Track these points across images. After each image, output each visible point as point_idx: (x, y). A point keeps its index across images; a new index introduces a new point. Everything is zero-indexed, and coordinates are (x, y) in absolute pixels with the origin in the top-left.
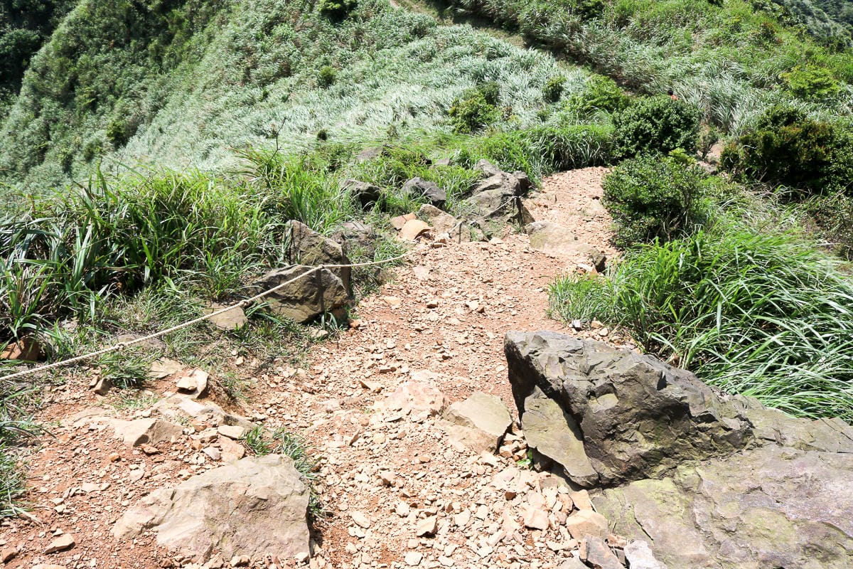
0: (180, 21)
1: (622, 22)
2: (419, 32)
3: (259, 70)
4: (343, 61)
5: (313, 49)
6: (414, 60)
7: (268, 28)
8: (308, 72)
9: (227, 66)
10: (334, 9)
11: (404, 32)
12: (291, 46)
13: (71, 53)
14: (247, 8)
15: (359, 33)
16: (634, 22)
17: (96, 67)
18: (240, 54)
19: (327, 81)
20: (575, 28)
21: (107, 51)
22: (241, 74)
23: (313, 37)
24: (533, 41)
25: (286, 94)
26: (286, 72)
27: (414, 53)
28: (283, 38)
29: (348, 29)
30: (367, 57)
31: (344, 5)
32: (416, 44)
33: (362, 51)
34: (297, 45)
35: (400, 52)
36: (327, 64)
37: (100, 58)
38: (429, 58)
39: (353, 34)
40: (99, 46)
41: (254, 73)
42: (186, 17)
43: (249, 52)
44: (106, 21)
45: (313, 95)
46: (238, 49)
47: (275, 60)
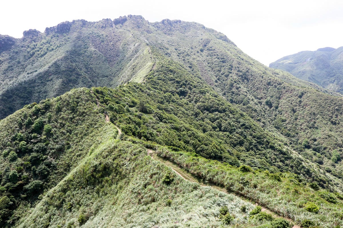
0: (107, 181)
1: (255, 186)
2: (195, 188)
3: (144, 200)
4: (173, 197)
5: (162, 193)
6: (197, 198)
7: (145, 186)
8: (162, 201)
9: (132, 198)
10: (168, 181)
11: (191, 189)
12: (154, 192)
13: (64, 191)
14: (136, 180)
15: (176, 188)
16: (259, 187)
17: (73, 195)
18: (136, 194)
19: (169, 204)
20: (242, 189)
21: (78, 190)
22: (137, 200)
23: (161, 189)
24: (230, 191)
25: (156, 208)
26: (154, 200)
27: (196, 195)
28: (151, 190)
29: (172, 187)
30: (180, 197)
31: (170, 180)
32: (195, 192)
33: (178, 194)
34: (156, 192)
35: (191, 195)
36: (168, 198)
37: (75, 193)
38: (201, 197)
39: (174, 189)
40: (75, 188)
41: (142, 201)
42: (110, 180)
43: (139, 194)
44: (79, 180)
45: (166, 208)
46: (135, 193)
47: (150, 196)
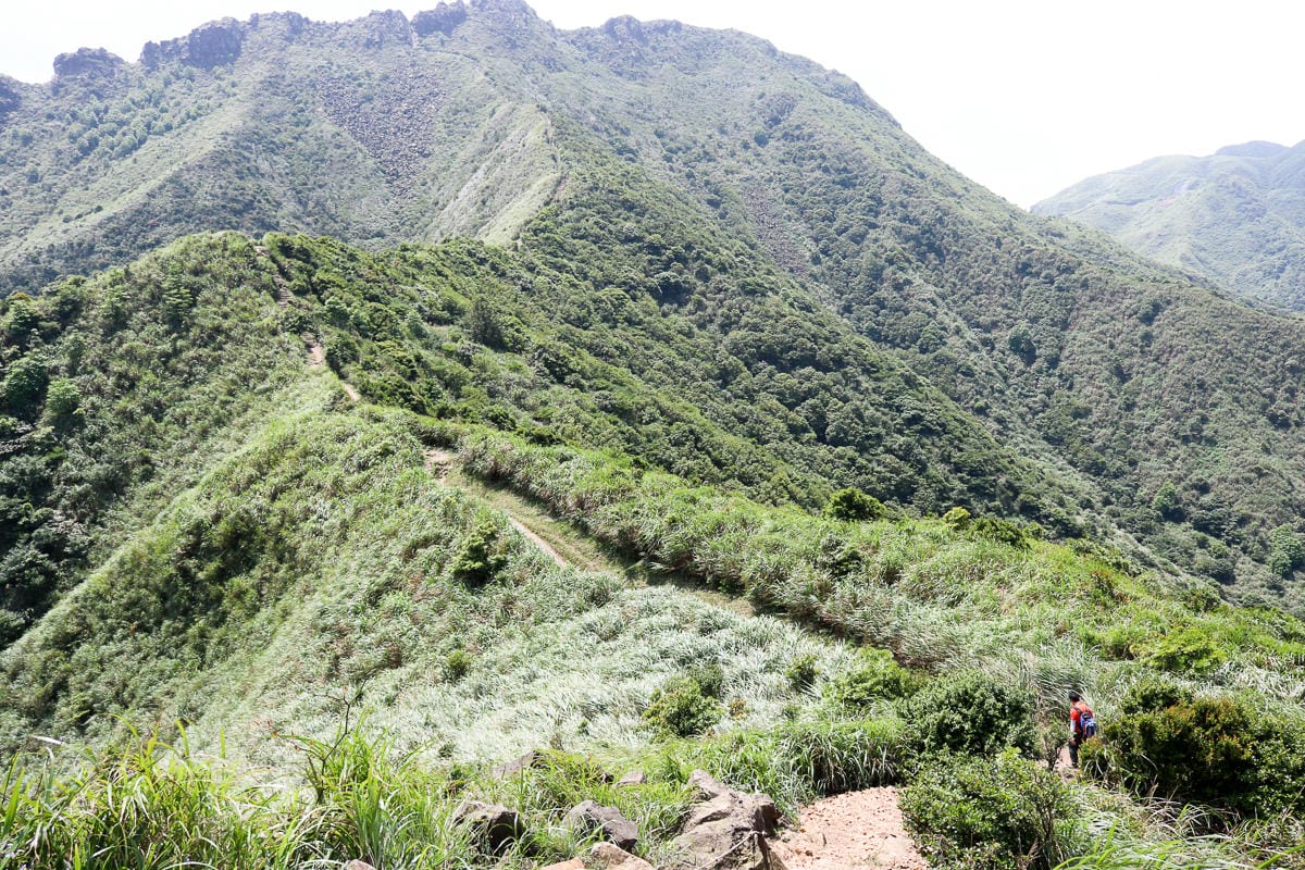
0: (240, 595)
1: (891, 576)
2: (599, 598)
3: (354, 659)
4: (484, 641)
5: (441, 624)
6: (592, 639)
7: (374, 598)
8: (429, 661)
9: (305, 655)
10: (473, 570)
11: (575, 598)
12: (405, 622)
13: (65, 642)
14: (345, 571)
15: (509, 603)
16: (908, 576)
17: (101, 662)
18: (327, 637)
19: (458, 671)
20: (825, 591)
21: (124, 637)
22: (326, 665)
23: (439, 609)
24: (766, 605)
25: (392, 693)
26: (395, 661)
27: (590, 628)
28: (396, 612)
29: (492, 597)
30: (520, 637)
31: (487, 564)
32: (594, 615)
33: (511, 627)
34: (415, 621)
35: (568, 626)
36: (459, 646)
37: (113, 647)
38: (614, 634)
39: (500, 604)
40: (112, 630)
41: (344, 663)
42: (253, 586)
43: (342, 634)
44: (132, 593)
45: (433, 694)
46: (324, 630)
47: (380, 643)
